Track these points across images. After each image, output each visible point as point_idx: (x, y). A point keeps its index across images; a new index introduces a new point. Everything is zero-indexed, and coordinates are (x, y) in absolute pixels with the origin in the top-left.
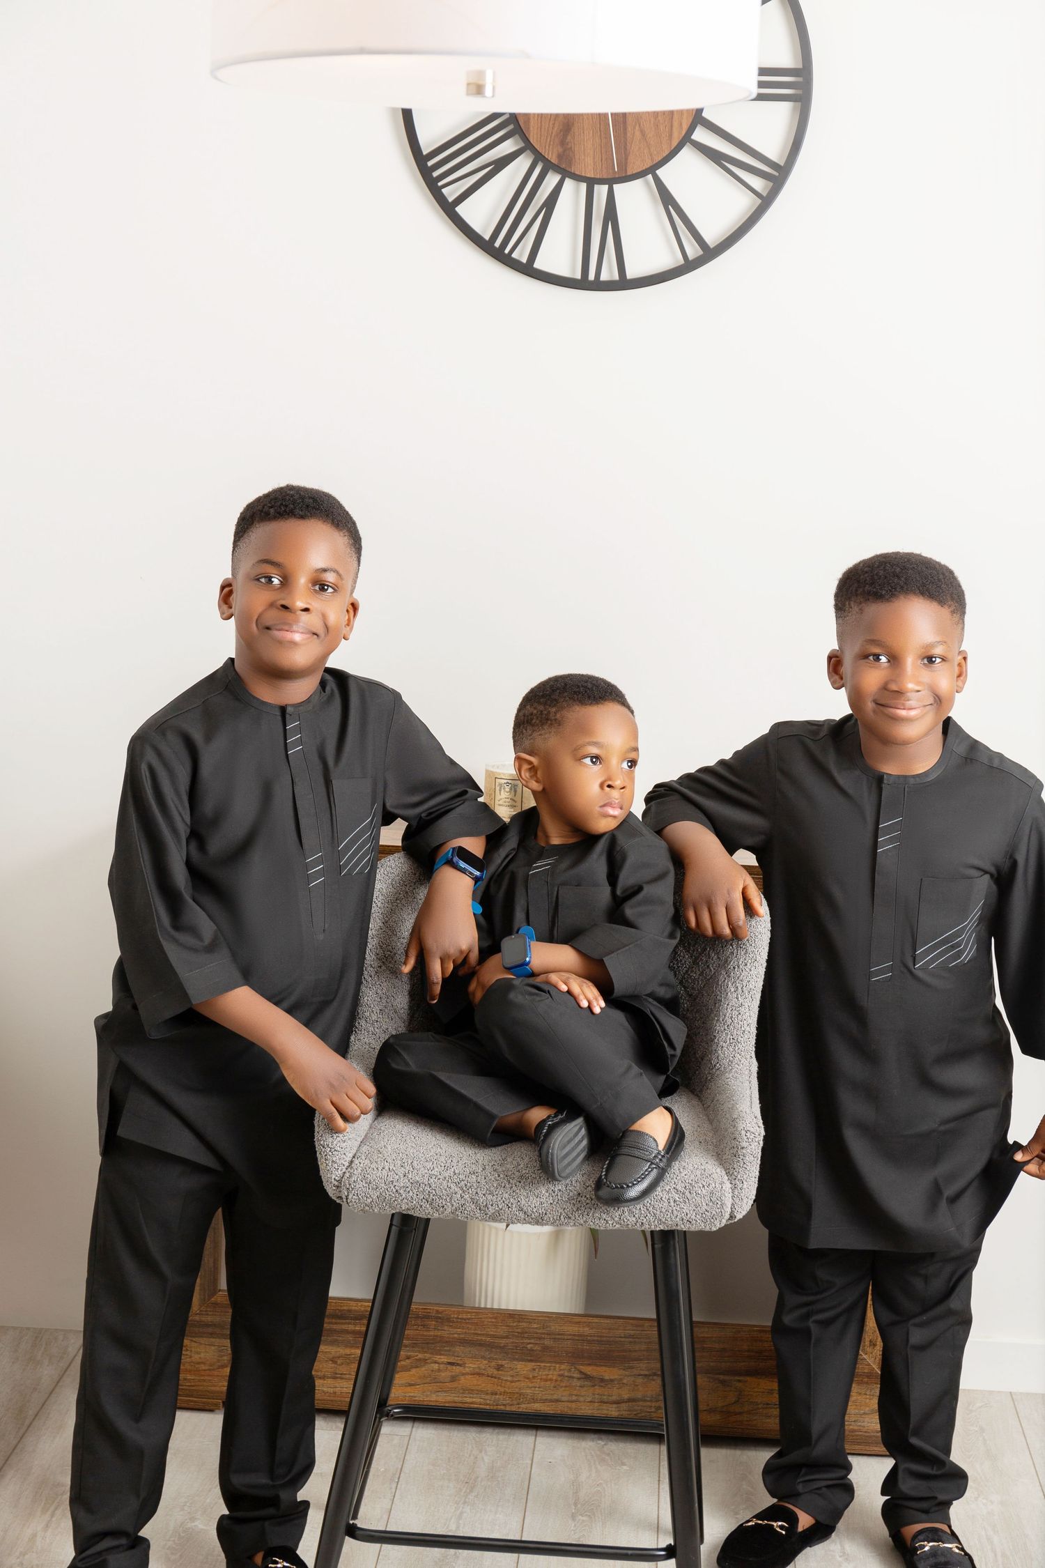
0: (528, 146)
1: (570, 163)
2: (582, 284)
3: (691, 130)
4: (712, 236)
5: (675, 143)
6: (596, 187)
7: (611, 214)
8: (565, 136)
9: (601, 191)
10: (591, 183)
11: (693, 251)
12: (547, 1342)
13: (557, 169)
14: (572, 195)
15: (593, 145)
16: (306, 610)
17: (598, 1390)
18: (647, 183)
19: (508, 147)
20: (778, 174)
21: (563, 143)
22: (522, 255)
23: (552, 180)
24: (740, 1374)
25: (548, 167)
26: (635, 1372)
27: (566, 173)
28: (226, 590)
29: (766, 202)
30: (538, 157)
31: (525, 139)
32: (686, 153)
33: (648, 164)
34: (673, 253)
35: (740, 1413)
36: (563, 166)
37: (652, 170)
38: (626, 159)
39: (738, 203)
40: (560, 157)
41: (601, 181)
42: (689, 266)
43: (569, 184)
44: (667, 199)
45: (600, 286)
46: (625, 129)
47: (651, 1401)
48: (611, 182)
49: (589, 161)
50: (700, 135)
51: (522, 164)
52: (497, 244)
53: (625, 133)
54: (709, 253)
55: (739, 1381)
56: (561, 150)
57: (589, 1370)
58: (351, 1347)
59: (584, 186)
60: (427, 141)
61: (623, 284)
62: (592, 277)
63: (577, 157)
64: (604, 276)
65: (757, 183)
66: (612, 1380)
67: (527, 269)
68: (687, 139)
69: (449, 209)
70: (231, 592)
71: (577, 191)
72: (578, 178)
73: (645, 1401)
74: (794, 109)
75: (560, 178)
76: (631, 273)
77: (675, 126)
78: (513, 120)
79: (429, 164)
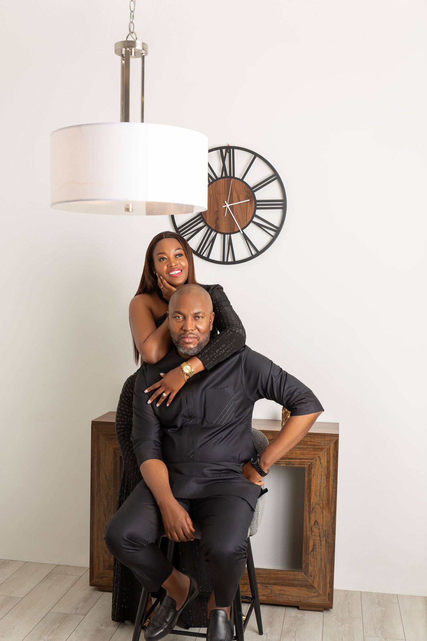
0: (207, 224)
1: (218, 229)
2: (224, 262)
3: (252, 218)
4: (259, 249)
5: (248, 222)
6: (226, 235)
7: (230, 243)
8: (217, 221)
9: (227, 237)
10: (224, 234)
11: (254, 252)
13: (215, 231)
14: (219, 237)
15: (225, 223)
18: (241, 234)
19: (202, 224)
20: (278, 230)
21: (216, 223)
22: (206, 255)
23: (213, 233)
24: (271, 585)
25: (212, 230)
27: (217, 232)
29: (274, 238)
30: (209, 228)
31: (206, 222)
32: (252, 224)
33: (241, 228)
34: (248, 253)
35: (272, 596)
36: (216, 230)
37: (242, 230)
38: (234, 227)
39: (267, 239)
40: (215, 227)
41: (227, 234)
42: (253, 257)
44: (246, 238)
45: (228, 263)
48: (230, 234)
49: (224, 228)
50: (255, 220)
52: (199, 252)
54: (259, 253)
55: (271, 587)
56: (216, 225)
60: (179, 224)
61: (234, 262)
62: (226, 261)
63: (220, 227)
64: (229, 260)
65: (273, 233)
67: (208, 259)
68: (251, 221)
71: (222, 236)
72: (220, 233)
73: (244, 592)
74: (282, 211)
75: (215, 233)
76: (237, 259)
77: (248, 217)
78: (202, 217)
79: (179, 230)
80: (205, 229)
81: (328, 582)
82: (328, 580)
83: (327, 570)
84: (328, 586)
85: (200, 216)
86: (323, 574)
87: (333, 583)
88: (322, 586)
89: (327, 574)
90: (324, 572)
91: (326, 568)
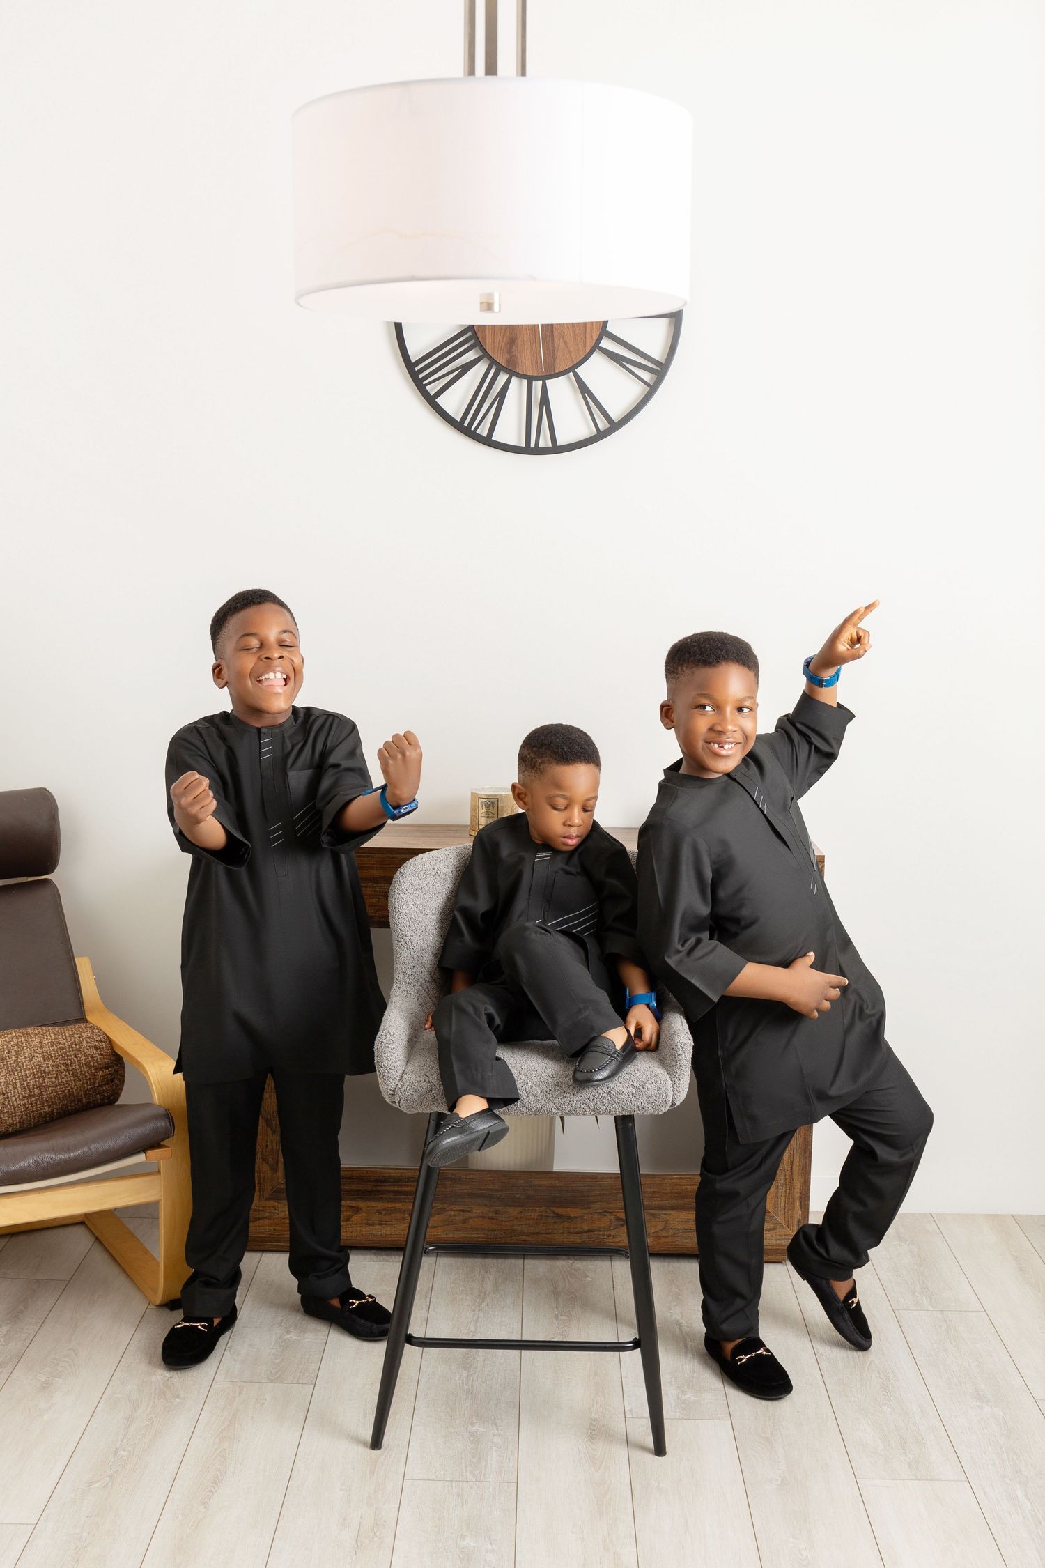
0: (485, 355)
1: (515, 365)
2: (526, 450)
3: (599, 340)
4: (616, 415)
5: (588, 350)
6: (534, 382)
7: (544, 400)
8: (511, 347)
9: (538, 384)
10: (530, 379)
11: (603, 425)
12: (529, 1192)
13: (506, 370)
14: (517, 389)
15: (531, 352)
16: (281, 657)
17: (566, 1224)
18: (569, 378)
19: (471, 356)
20: (660, 370)
21: (509, 352)
22: (483, 431)
23: (503, 378)
24: (666, 1210)
25: (500, 369)
26: (592, 1210)
27: (512, 373)
29: (652, 389)
30: (493, 362)
31: (483, 349)
32: (596, 358)
33: (570, 365)
34: (589, 426)
35: (667, 1237)
36: (510, 368)
37: (573, 369)
38: (554, 362)
39: (634, 390)
40: (508, 361)
41: (537, 378)
42: (600, 436)
43: (514, 380)
44: (583, 389)
45: (539, 451)
46: (553, 340)
47: (604, 1231)
48: (544, 378)
49: (528, 363)
50: (606, 344)
51: (481, 368)
52: (466, 424)
53: (553, 344)
54: (614, 426)
55: (665, 1214)
56: (508, 357)
57: (559, 1211)
58: (392, 1202)
59: (525, 382)
60: (415, 353)
61: (555, 449)
62: (533, 445)
63: (520, 361)
64: (541, 445)
65: (646, 376)
66: (576, 1217)
67: (488, 441)
68: (596, 347)
69: (431, 400)
70: (220, 671)
71: (521, 384)
72: (521, 376)
73: (600, 1231)
74: (670, 324)
75: (508, 376)
76: (560, 442)
77: (588, 336)
78: (475, 336)
79: (417, 369)
81: (797, 1196)
82: (797, 1190)
83: (796, 1168)
84: (798, 1203)
85: (470, 334)
86: (786, 1179)
87: (809, 1197)
88: (782, 1205)
89: (796, 1177)
90: (788, 1173)
91: (792, 1163)
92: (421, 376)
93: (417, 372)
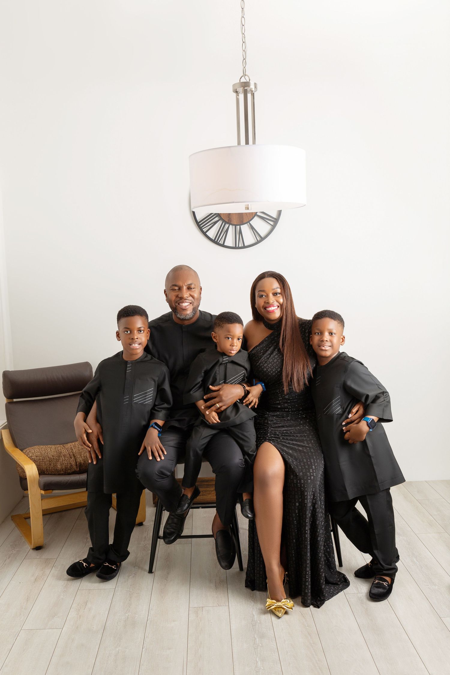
1: (231, 221)
2: (235, 248)
3: (256, 213)
4: (263, 235)
5: (253, 216)
6: (237, 226)
7: (240, 232)
10: (236, 226)
11: (259, 239)
13: (228, 223)
14: (231, 229)
15: (235, 217)
16: (137, 338)
18: (248, 225)
19: (217, 219)
20: (276, 221)
21: (229, 217)
22: (221, 242)
23: (227, 226)
25: (226, 223)
27: (230, 224)
28: (118, 333)
29: (273, 227)
30: (224, 221)
31: (220, 218)
32: (256, 218)
33: (248, 221)
34: (255, 239)
37: (249, 222)
38: (243, 220)
39: (268, 228)
40: (228, 220)
41: (238, 225)
42: (258, 242)
43: (231, 226)
44: (252, 228)
45: (239, 248)
48: (240, 225)
49: (235, 221)
50: (259, 214)
52: (216, 241)
54: (262, 239)
56: (228, 219)
58: (206, 488)
59: (234, 226)
60: (199, 218)
61: (244, 247)
62: (237, 246)
64: (240, 246)
65: (272, 223)
67: (223, 246)
68: (256, 215)
69: (205, 234)
70: (119, 334)
72: (233, 225)
76: (246, 245)
79: (200, 224)
80: (220, 223)
92: (201, 226)
93: (200, 225)
